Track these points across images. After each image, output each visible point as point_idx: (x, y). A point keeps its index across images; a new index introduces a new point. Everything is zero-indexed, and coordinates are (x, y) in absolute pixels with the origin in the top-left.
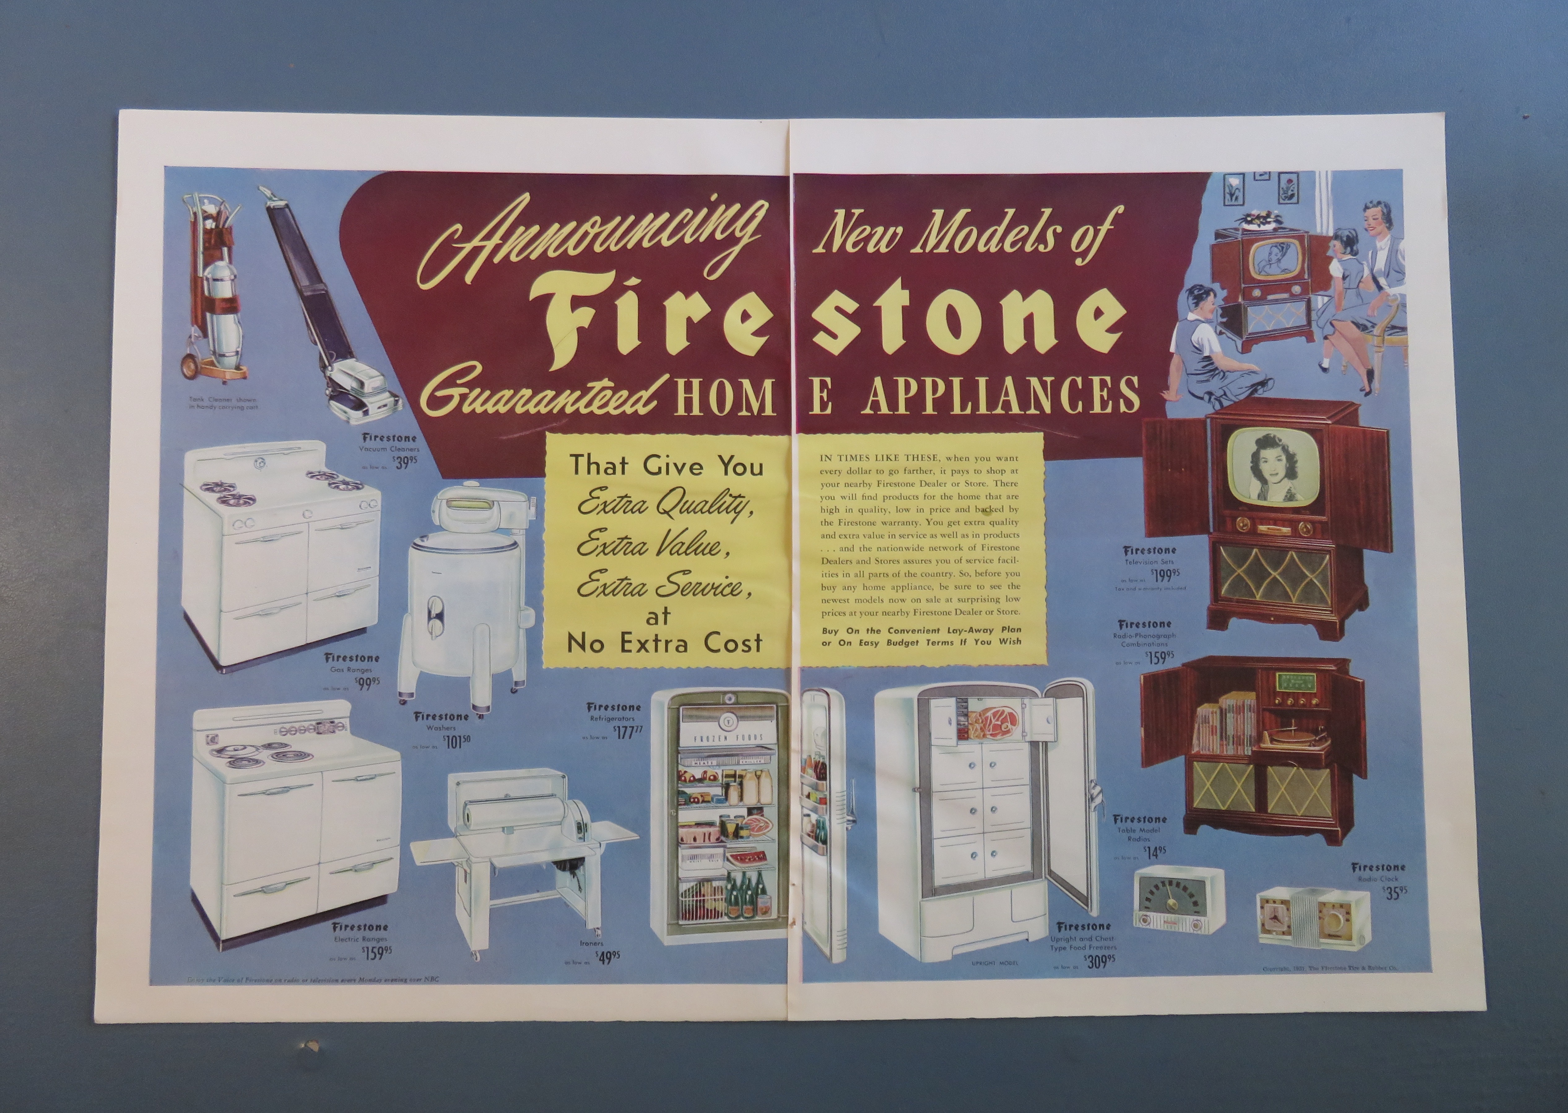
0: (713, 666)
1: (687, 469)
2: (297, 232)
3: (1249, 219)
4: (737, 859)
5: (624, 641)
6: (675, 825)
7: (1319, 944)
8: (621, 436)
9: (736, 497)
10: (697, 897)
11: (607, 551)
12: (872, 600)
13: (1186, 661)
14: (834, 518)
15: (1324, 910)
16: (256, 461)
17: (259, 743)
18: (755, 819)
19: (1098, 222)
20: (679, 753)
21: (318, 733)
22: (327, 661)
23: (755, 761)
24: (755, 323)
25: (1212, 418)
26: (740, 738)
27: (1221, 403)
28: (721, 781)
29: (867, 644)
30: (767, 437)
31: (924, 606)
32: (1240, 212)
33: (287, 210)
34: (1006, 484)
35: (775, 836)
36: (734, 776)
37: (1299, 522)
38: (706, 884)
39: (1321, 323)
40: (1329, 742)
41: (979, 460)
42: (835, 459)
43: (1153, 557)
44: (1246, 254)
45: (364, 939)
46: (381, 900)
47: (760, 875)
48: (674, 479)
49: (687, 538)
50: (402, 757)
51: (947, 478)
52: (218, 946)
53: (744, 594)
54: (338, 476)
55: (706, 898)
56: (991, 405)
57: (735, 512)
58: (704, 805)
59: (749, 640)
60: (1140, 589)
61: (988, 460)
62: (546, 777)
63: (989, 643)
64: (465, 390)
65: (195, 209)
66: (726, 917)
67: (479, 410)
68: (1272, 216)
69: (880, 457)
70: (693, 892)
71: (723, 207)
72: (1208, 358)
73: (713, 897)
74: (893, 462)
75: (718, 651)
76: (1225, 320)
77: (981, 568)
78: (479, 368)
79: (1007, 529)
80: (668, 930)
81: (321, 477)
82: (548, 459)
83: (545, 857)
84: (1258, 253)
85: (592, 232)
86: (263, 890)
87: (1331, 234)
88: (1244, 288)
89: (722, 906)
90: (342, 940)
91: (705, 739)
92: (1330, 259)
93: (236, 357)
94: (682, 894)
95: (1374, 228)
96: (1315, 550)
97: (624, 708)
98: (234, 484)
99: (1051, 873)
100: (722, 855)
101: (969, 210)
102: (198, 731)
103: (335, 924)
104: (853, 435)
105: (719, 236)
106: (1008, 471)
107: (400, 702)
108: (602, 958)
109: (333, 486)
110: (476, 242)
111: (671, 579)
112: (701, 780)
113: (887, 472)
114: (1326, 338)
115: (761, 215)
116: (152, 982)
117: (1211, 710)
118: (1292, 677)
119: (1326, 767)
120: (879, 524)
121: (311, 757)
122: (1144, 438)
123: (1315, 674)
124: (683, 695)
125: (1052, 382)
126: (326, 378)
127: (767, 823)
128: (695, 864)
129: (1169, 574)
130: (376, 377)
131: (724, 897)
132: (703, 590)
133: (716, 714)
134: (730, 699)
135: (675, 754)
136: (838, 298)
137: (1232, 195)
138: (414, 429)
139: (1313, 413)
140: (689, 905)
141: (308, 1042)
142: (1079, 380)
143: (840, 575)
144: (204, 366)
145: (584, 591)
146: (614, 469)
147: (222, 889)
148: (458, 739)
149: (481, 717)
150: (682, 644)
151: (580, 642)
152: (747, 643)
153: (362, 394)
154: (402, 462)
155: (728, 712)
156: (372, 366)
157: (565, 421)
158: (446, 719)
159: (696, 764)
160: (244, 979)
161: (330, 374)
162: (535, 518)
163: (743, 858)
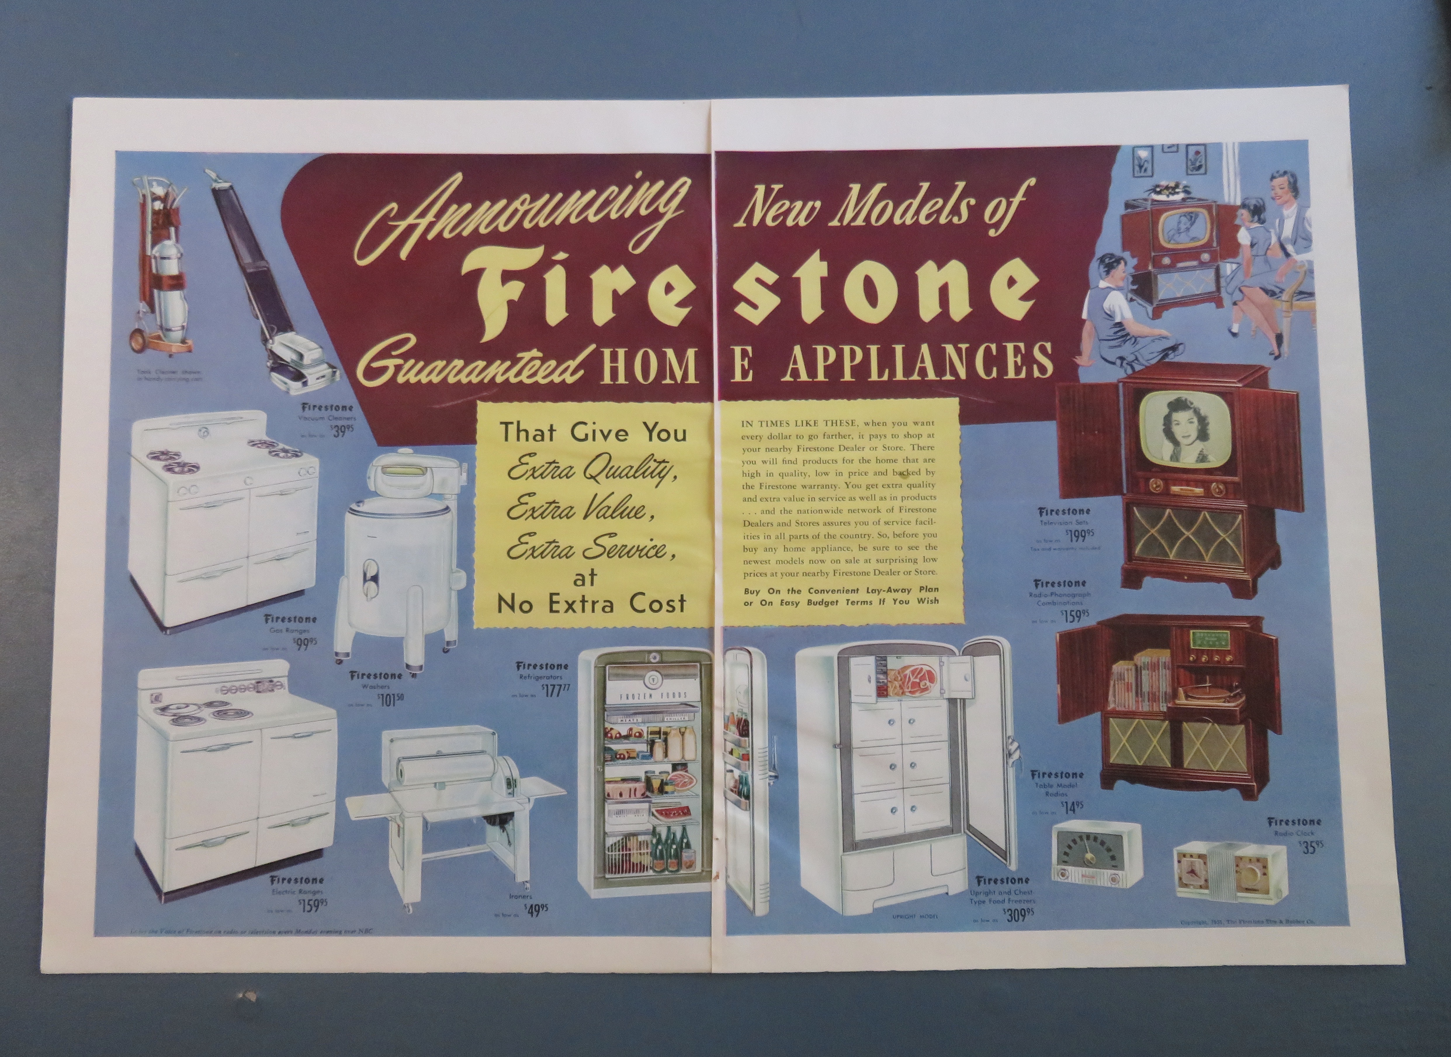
0: (638, 626)
1: (613, 435)
2: (241, 212)
3: (1158, 189)
4: (662, 814)
5: (552, 602)
6: (602, 781)
7: (1236, 897)
8: (549, 404)
9: (660, 463)
10: (623, 851)
11: (535, 515)
12: (792, 561)
13: (1100, 619)
14: (756, 482)
15: (1241, 865)
16: (200, 430)
17: (201, 702)
18: (679, 774)
19: (1010, 194)
20: (606, 710)
21: (258, 692)
22: (267, 622)
23: (680, 717)
24: (678, 295)
25: (1124, 383)
26: (665, 695)
27: (1132, 368)
28: (646, 738)
29: (788, 603)
30: (691, 404)
31: (843, 567)
32: (1149, 183)
34: (923, 448)
35: (699, 792)
36: (659, 733)
37: (1212, 482)
38: (631, 838)
39: (1230, 290)
40: (1244, 698)
41: (896, 425)
42: (756, 424)
43: (1067, 517)
44: (1155, 223)
45: (300, 891)
46: (317, 854)
47: (684, 829)
48: (600, 445)
49: (613, 502)
50: (338, 715)
51: (865, 442)
52: (160, 898)
53: (668, 556)
54: (278, 445)
55: (632, 852)
56: (908, 370)
57: (660, 477)
58: (629, 761)
59: (673, 601)
60: (1055, 549)
61: (906, 424)
62: (477, 733)
63: (907, 602)
64: (400, 361)
65: (144, 192)
66: (651, 871)
67: (413, 380)
68: (1181, 187)
69: (799, 423)
70: (619, 846)
71: (647, 184)
72: (1120, 324)
73: (639, 851)
74: (813, 428)
75: (643, 611)
76: (1135, 287)
77: (899, 529)
78: (413, 340)
79: (924, 492)
80: (595, 882)
81: (262, 445)
82: (479, 426)
83: (476, 812)
84: (1167, 222)
85: (522, 209)
86: (204, 844)
87: (1239, 203)
88: (1154, 256)
89: (647, 860)
91: (630, 697)
92: (1237, 228)
93: (181, 331)
94: (609, 847)
95: (1281, 197)
96: (1229, 510)
97: (552, 667)
98: (179, 452)
99: (969, 827)
100: (648, 810)
101: (885, 185)
102: (143, 689)
103: (272, 877)
104: (773, 402)
105: (643, 212)
106: (925, 436)
107: (336, 662)
108: (530, 911)
109: (274, 453)
110: (411, 220)
111: (597, 542)
112: (627, 737)
113: (806, 438)
114: (1235, 304)
115: (684, 191)
116: (98, 933)
117: (1126, 667)
118: (1206, 634)
119: (1241, 723)
120: (799, 487)
121: (250, 715)
122: (1057, 401)
123: (1228, 632)
124: (608, 654)
125: (967, 349)
126: (267, 351)
127: (691, 778)
128: (622, 819)
129: (1083, 535)
130: (315, 349)
131: (649, 851)
132: (628, 552)
133: (641, 672)
134: (655, 658)
135: (601, 711)
136: (758, 270)
137: (1141, 167)
138: (351, 399)
139: (1224, 376)
140: (615, 859)
141: (246, 992)
142: (993, 347)
143: (762, 537)
144: (151, 340)
145: (513, 553)
146: (543, 435)
147: (164, 842)
148: (392, 696)
149: (414, 676)
150: (609, 604)
151: (510, 602)
152: (671, 603)
153: (302, 366)
154: (340, 431)
155: (653, 670)
156: (311, 338)
157: (495, 390)
158: (381, 678)
159: (622, 720)
160: (185, 931)
161: (271, 347)
162: (466, 484)
163: (668, 812)
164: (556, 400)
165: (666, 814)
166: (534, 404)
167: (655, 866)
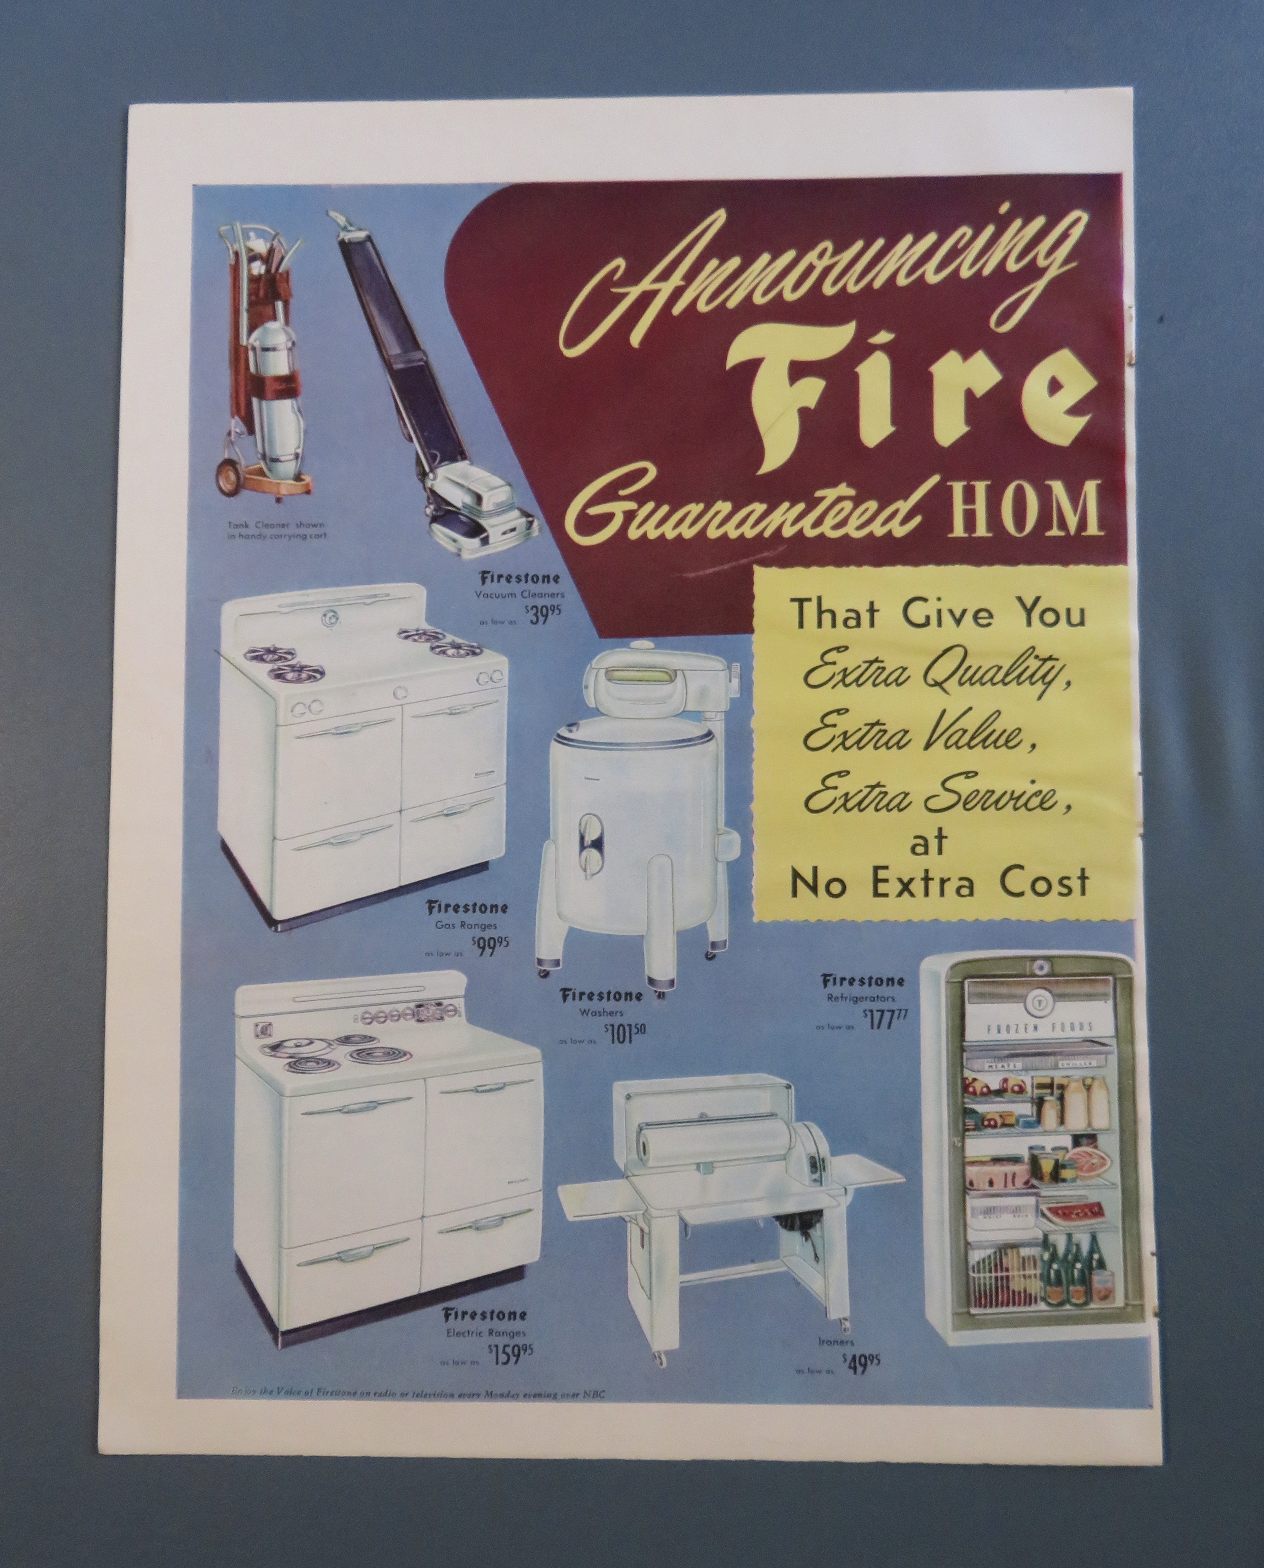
0: (1014, 918)
1: (969, 617)
2: (383, 275)
4: (1059, 1214)
5: (877, 881)
6: (961, 1162)
8: (868, 571)
9: (1045, 660)
10: (996, 1271)
11: (848, 743)
16: (325, 615)
17: (331, 1036)
18: (1084, 1152)
20: (965, 1050)
21: (419, 1021)
22: (431, 913)
23: (1083, 1064)
24: (1071, 395)
26: (1058, 1027)
28: (1029, 1094)
30: (1093, 567)
33: (369, 244)
35: (1118, 1180)
36: (1050, 1086)
38: (1009, 1252)
45: (491, 1332)
46: (516, 1274)
47: (1094, 1239)
48: (949, 633)
49: (971, 723)
50: (544, 1057)
52: (276, 1340)
53: (1061, 807)
54: (444, 636)
55: (1010, 1274)
57: (1044, 684)
58: (1004, 1130)
59: (1069, 878)
62: (762, 1087)
64: (631, 505)
65: (236, 247)
66: (1044, 1304)
67: (653, 535)
70: (990, 1264)
71: (1018, 223)
73: (1022, 1273)
75: (1021, 894)
78: (652, 472)
80: (953, 1321)
81: (421, 638)
82: (757, 605)
83: (762, 1210)
85: (820, 266)
86: (341, 1257)
89: (1035, 1287)
90: (458, 1334)
91: (1004, 1030)
93: (295, 461)
94: (973, 1267)
97: (879, 982)
98: (294, 649)
100: (1034, 1210)
102: (243, 1017)
103: (447, 1309)
107: (539, 973)
108: (852, 1365)
109: (438, 650)
110: (646, 284)
111: (948, 785)
112: (1000, 1092)
115: (1077, 233)
116: (181, 1393)
121: (408, 1056)
124: (969, 962)
126: (426, 491)
127: (1103, 1158)
128: (993, 1222)
130: (500, 487)
131: (1038, 1272)
132: (997, 802)
133: (1019, 991)
134: (1041, 968)
135: (958, 1052)
138: (557, 564)
140: (985, 1284)
144: (248, 476)
145: (815, 804)
146: (859, 619)
147: (280, 1253)
148: (627, 1028)
149: (661, 995)
150: (966, 883)
151: (810, 879)
152: (1065, 882)
153: (480, 513)
154: (539, 614)
155: (1037, 988)
156: (494, 472)
157: (781, 549)
158: (609, 999)
159: (991, 1066)
160: (315, 1391)
161: (432, 485)
162: (738, 696)
163: (1067, 1212)
164: (878, 562)
165: (1064, 1214)
166: (844, 570)
167: (1049, 1297)
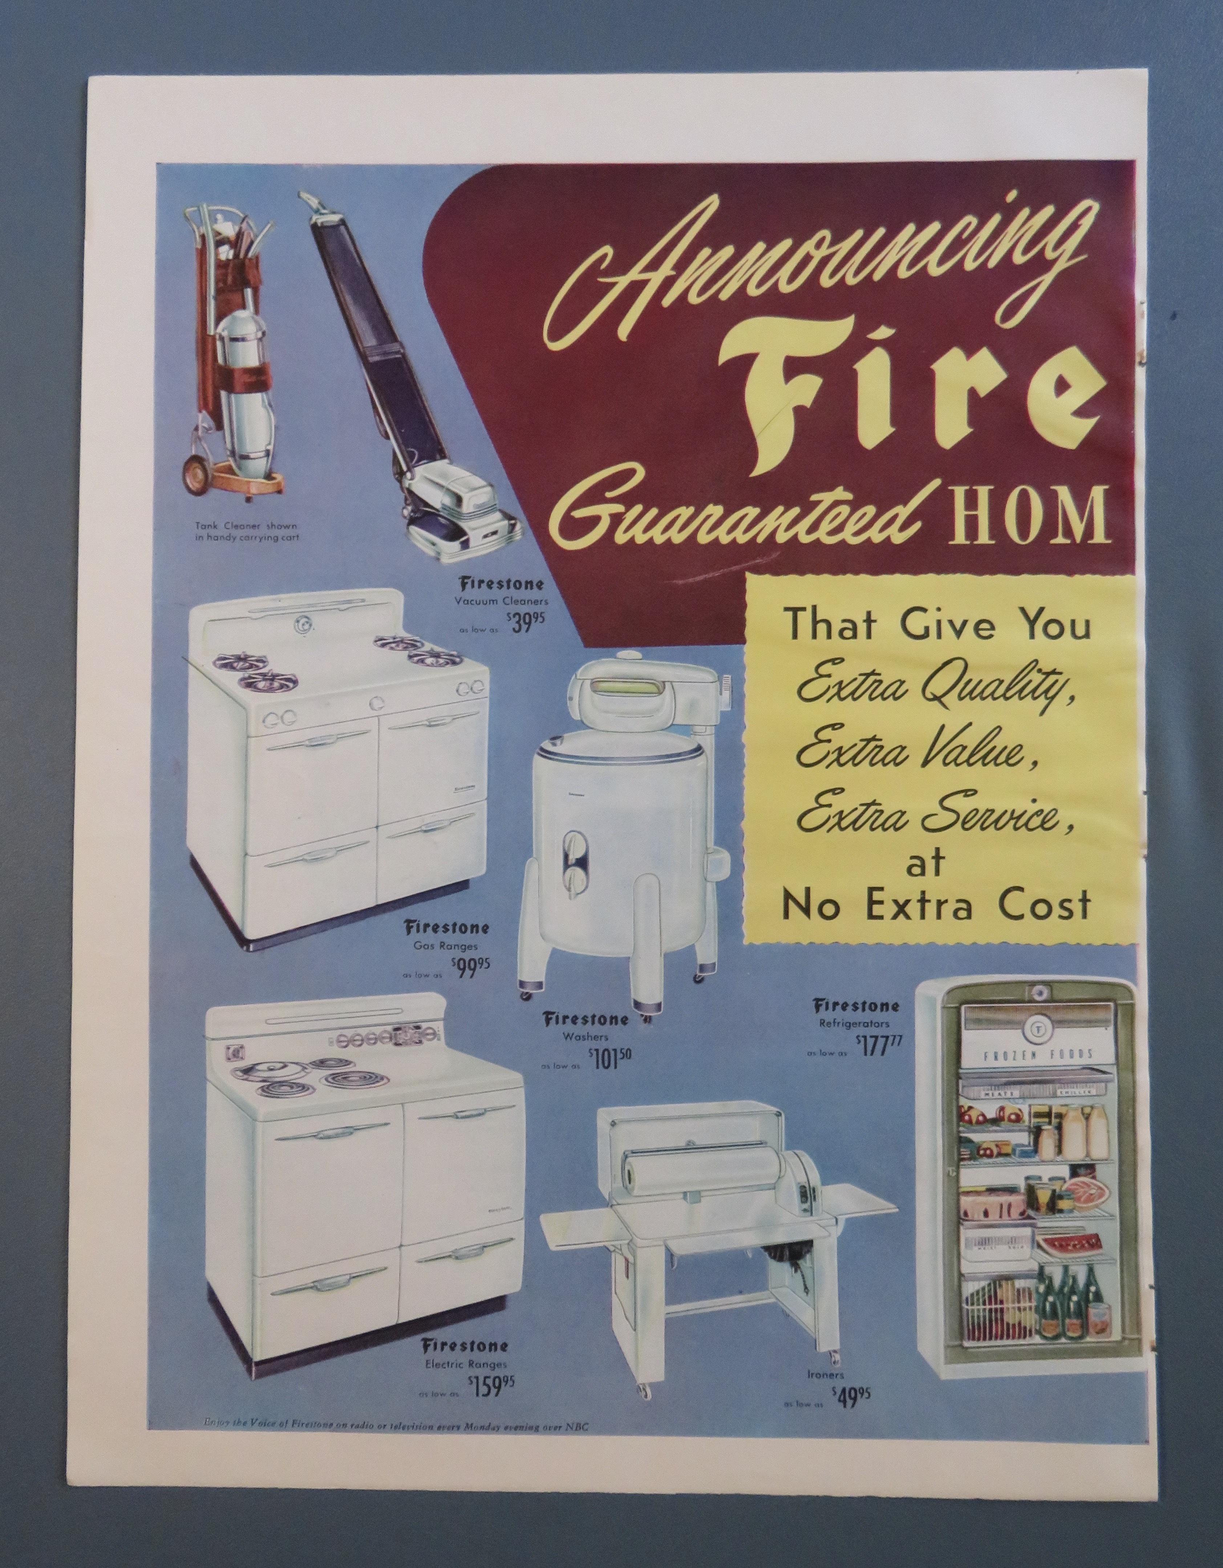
0: (1011, 942)
1: (969, 629)
2: (357, 262)
4: (1054, 1246)
5: (871, 902)
6: (954, 1192)
8: (864, 579)
9: (1048, 674)
10: (990, 1303)
11: (843, 760)
16: (298, 621)
17: (307, 1061)
18: (1083, 1183)
20: (961, 1078)
21: (396, 1044)
22: (409, 932)
23: (1082, 1092)
24: (1077, 397)
26: (1057, 1054)
28: (1027, 1123)
30: (1098, 577)
35: (1116, 1211)
36: (1048, 1115)
38: (1004, 1283)
45: (471, 1364)
46: (497, 1304)
47: (1091, 1270)
48: (948, 645)
49: (970, 739)
50: (526, 1082)
52: (249, 1371)
53: (1063, 828)
54: (423, 645)
55: (1005, 1306)
57: (1047, 698)
58: (1001, 1160)
59: (1070, 901)
62: (751, 1114)
64: (619, 508)
65: (202, 230)
66: (1038, 1338)
67: (641, 539)
70: (984, 1295)
71: (1026, 212)
73: (1017, 1305)
75: (1021, 917)
78: (641, 473)
80: (945, 1354)
81: (397, 646)
82: (749, 614)
83: (749, 1240)
85: (818, 255)
86: (317, 1287)
89: (1030, 1319)
90: (437, 1365)
91: (1001, 1057)
93: (266, 458)
94: (967, 1299)
97: (873, 1007)
98: (265, 657)
100: (1030, 1241)
102: (213, 1039)
103: (425, 1340)
105: (1019, 258)
107: (521, 996)
108: (842, 1398)
109: (416, 659)
110: (634, 274)
111: (945, 804)
112: (996, 1121)
115: (1087, 223)
116: (152, 1425)
121: (385, 1081)
124: (966, 986)
126: (403, 491)
127: (1100, 1188)
128: (987, 1253)
130: (480, 488)
131: (1034, 1304)
132: (995, 821)
133: (1018, 1017)
134: (1041, 993)
135: (954, 1079)
138: (540, 570)
140: (979, 1317)
144: (217, 474)
145: (807, 822)
146: (855, 629)
147: (253, 1283)
148: (612, 1053)
149: (647, 1020)
150: (963, 906)
151: (802, 902)
152: (1066, 904)
153: (460, 515)
154: (522, 622)
155: (1037, 1014)
156: (474, 470)
157: (775, 555)
158: (593, 1023)
159: (987, 1094)
160: (290, 1423)
161: (410, 485)
162: (729, 709)
163: (1064, 1243)
164: (875, 571)
165: (1061, 1246)
166: (840, 577)
167: (1044, 1330)
